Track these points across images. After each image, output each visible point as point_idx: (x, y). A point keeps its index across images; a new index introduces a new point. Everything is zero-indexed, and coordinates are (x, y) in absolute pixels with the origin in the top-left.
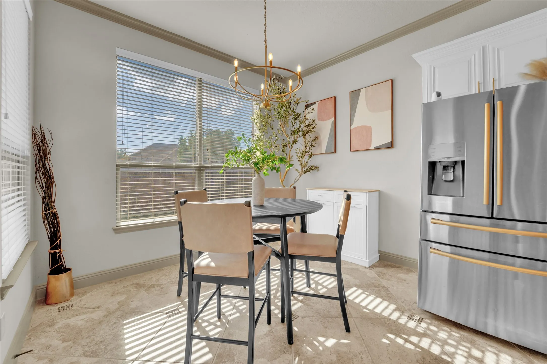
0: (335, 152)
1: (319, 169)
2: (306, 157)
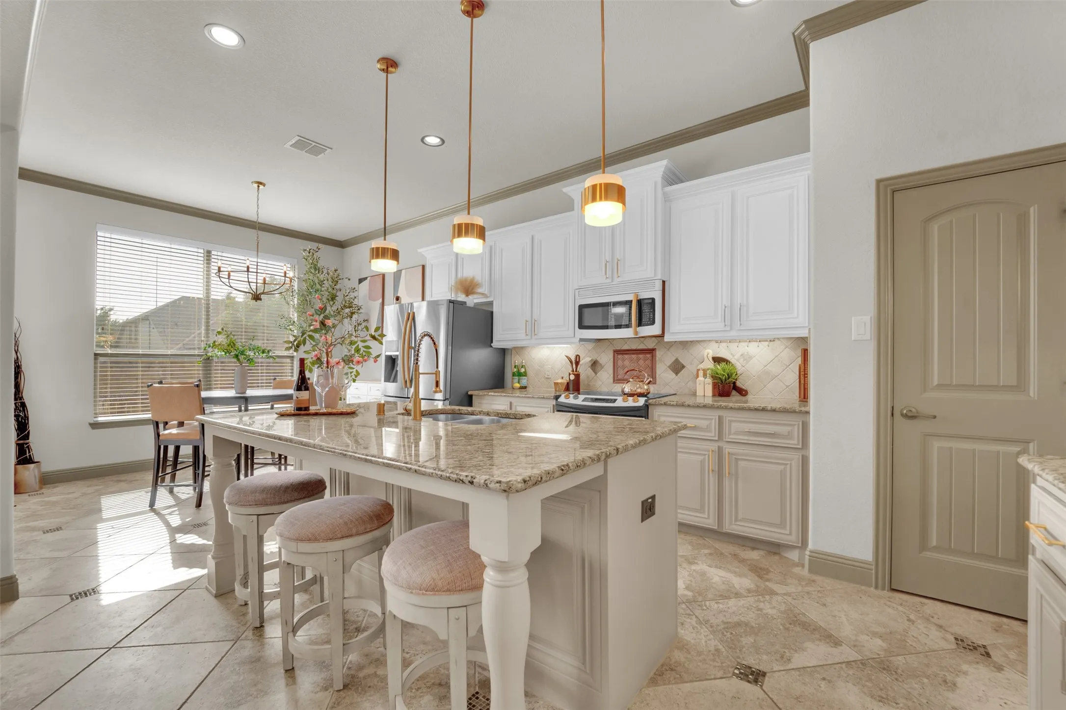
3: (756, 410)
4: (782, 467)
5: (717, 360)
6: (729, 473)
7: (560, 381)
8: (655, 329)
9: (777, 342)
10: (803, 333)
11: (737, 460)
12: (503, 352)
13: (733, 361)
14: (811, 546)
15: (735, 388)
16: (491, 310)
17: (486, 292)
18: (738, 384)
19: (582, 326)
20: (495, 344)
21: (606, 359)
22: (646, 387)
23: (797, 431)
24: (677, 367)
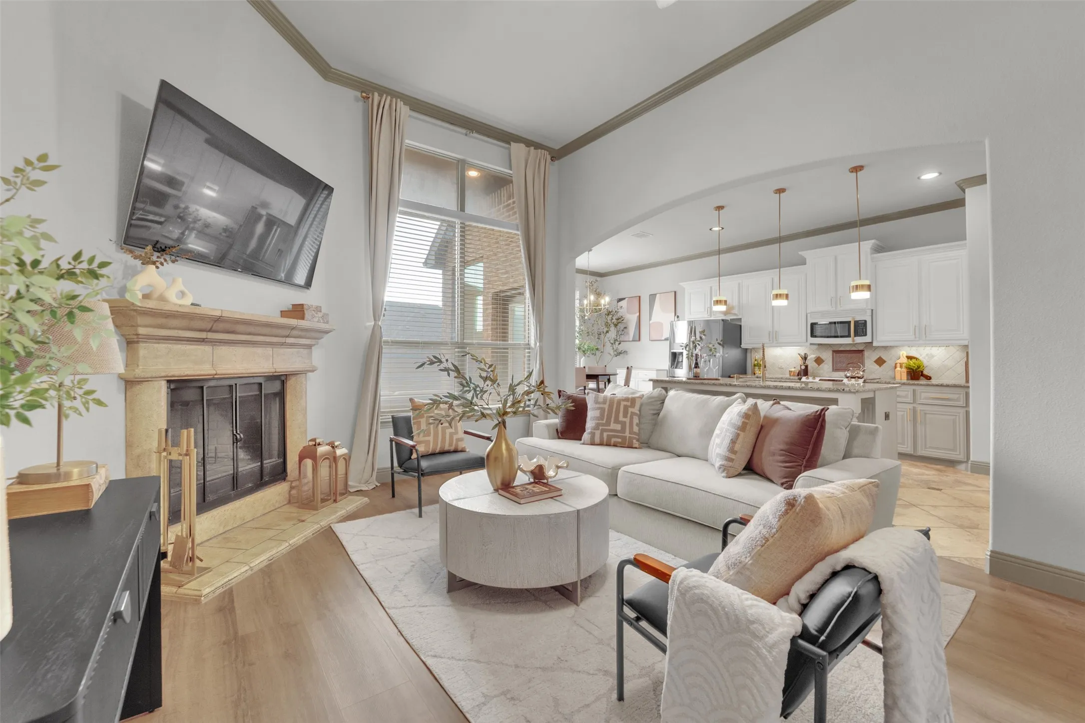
0: (639, 340)
1: (628, 353)
2: (617, 343)
3: (937, 385)
4: (954, 417)
5: (909, 358)
6: (921, 422)
7: (793, 370)
8: (867, 339)
9: (951, 348)
10: (966, 343)
11: (925, 414)
12: (746, 350)
13: (920, 358)
14: (971, 459)
15: (923, 375)
16: (740, 324)
17: (736, 313)
18: (925, 373)
19: (813, 335)
20: (743, 346)
21: (827, 356)
22: (861, 373)
23: (962, 397)
24: (880, 362)
